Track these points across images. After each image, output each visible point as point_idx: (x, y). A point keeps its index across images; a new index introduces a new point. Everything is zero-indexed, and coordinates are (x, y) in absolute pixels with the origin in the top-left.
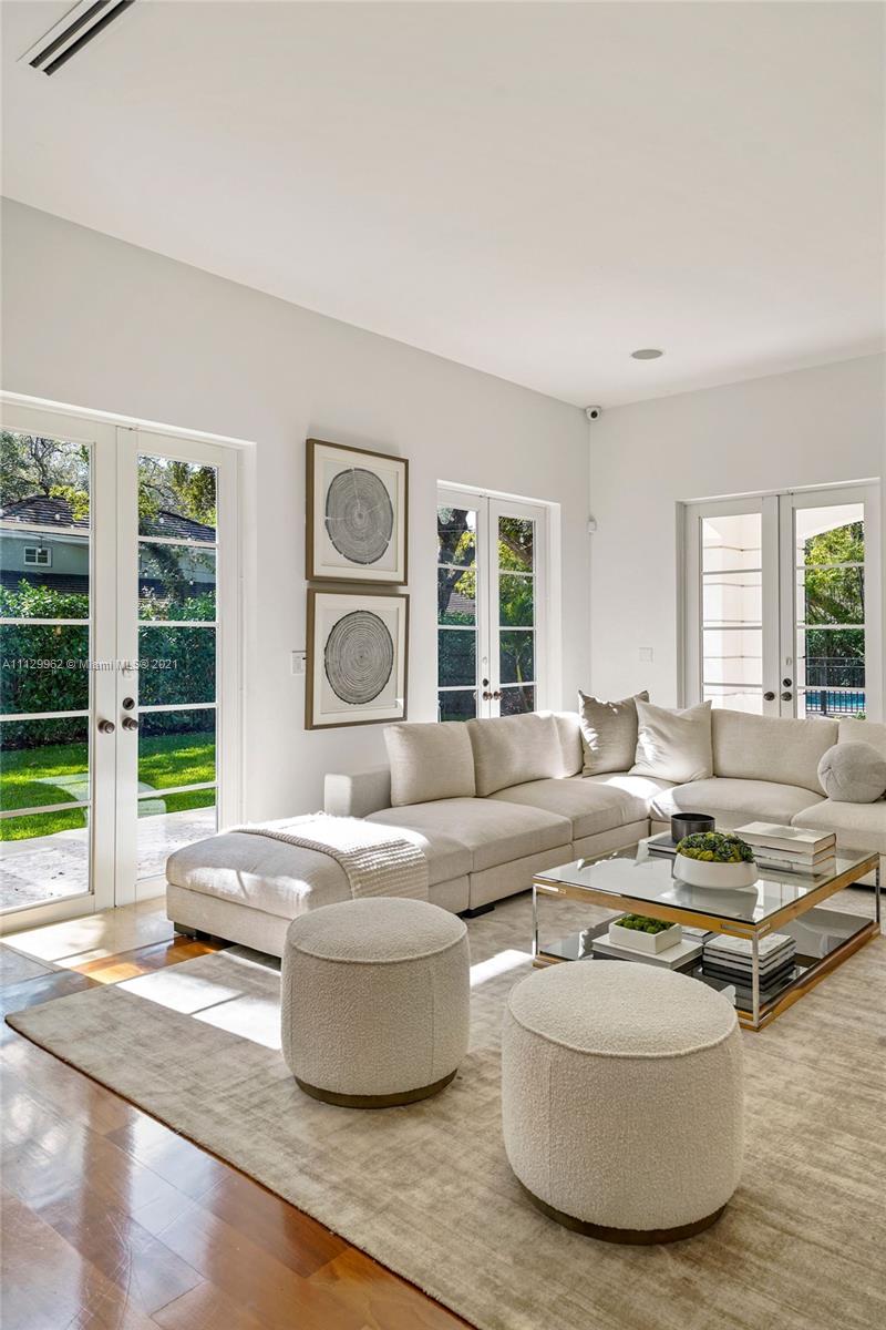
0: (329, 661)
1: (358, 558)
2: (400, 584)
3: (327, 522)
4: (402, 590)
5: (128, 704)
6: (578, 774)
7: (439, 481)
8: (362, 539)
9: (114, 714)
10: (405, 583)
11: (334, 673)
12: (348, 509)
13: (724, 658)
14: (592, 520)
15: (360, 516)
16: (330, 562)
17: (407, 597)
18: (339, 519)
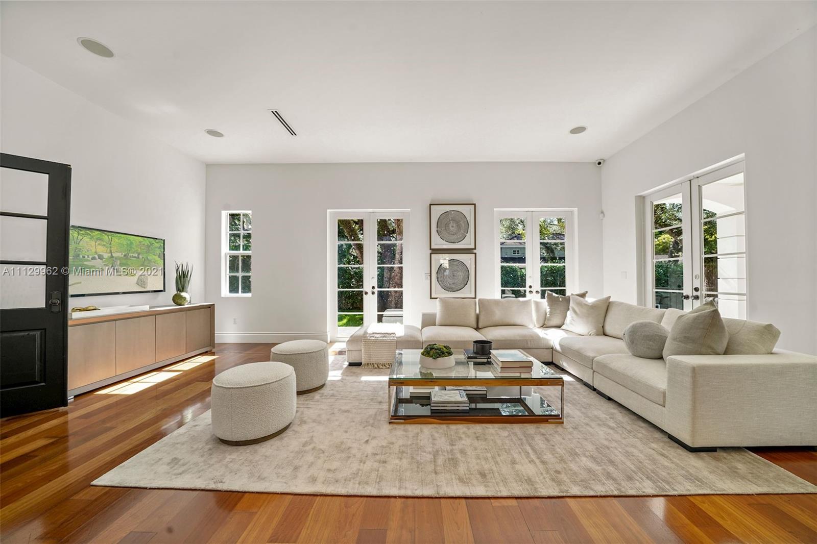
0: (439, 276)
1: (452, 241)
2: (473, 249)
3: (437, 231)
4: (475, 251)
5: (373, 288)
6: (542, 327)
7: (495, 209)
8: (454, 235)
9: (369, 290)
10: (475, 249)
11: (441, 281)
12: (447, 225)
13: (738, 279)
14: (602, 212)
15: (453, 227)
16: (439, 243)
17: (475, 254)
18: (442, 229)
